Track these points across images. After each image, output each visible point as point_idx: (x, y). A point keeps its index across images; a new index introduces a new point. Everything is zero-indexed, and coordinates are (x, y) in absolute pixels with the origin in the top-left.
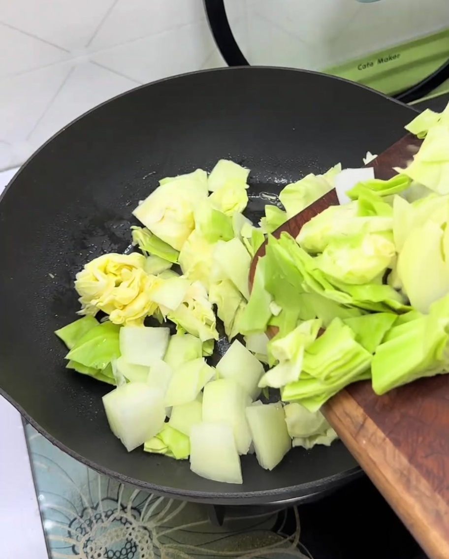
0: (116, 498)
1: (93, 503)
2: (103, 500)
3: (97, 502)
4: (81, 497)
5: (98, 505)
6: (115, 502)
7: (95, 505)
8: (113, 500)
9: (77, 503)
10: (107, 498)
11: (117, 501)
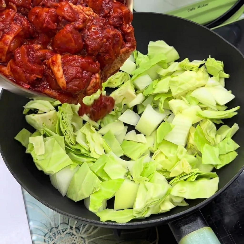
0: (67, 223)
1: (56, 225)
2: (61, 224)
3: (58, 225)
4: (50, 222)
5: (58, 226)
6: (67, 225)
7: (57, 227)
8: (66, 224)
9: (48, 226)
10: (63, 223)
11: (68, 224)
